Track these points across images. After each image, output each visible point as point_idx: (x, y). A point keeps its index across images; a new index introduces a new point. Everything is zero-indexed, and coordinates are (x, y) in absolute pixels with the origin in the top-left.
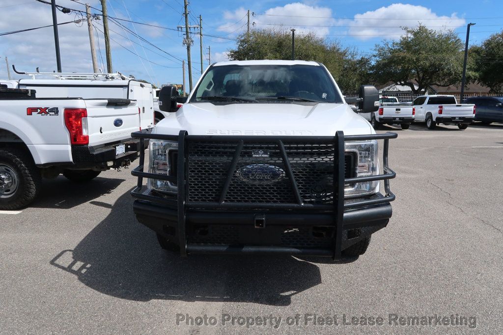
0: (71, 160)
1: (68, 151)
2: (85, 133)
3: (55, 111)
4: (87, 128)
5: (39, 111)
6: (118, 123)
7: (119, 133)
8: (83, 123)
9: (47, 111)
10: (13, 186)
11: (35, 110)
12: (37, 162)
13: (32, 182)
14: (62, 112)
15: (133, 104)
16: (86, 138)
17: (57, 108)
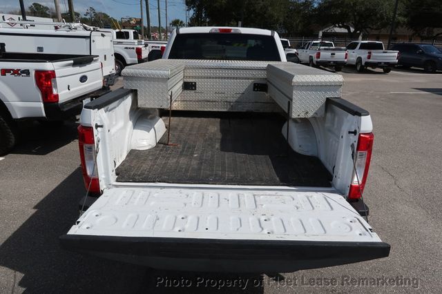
0: (44, 115)
1: (41, 108)
2: (55, 92)
3: (27, 72)
4: (56, 87)
5: (12, 72)
6: (83, 79)
7: (85, 88)
8: (53, 84)
9: (19, 72)
11: (8, 71)
12: (14, 117)
14: (33, 73)
15: (96, 60)
16: (57, 96)
17: (28, 70)
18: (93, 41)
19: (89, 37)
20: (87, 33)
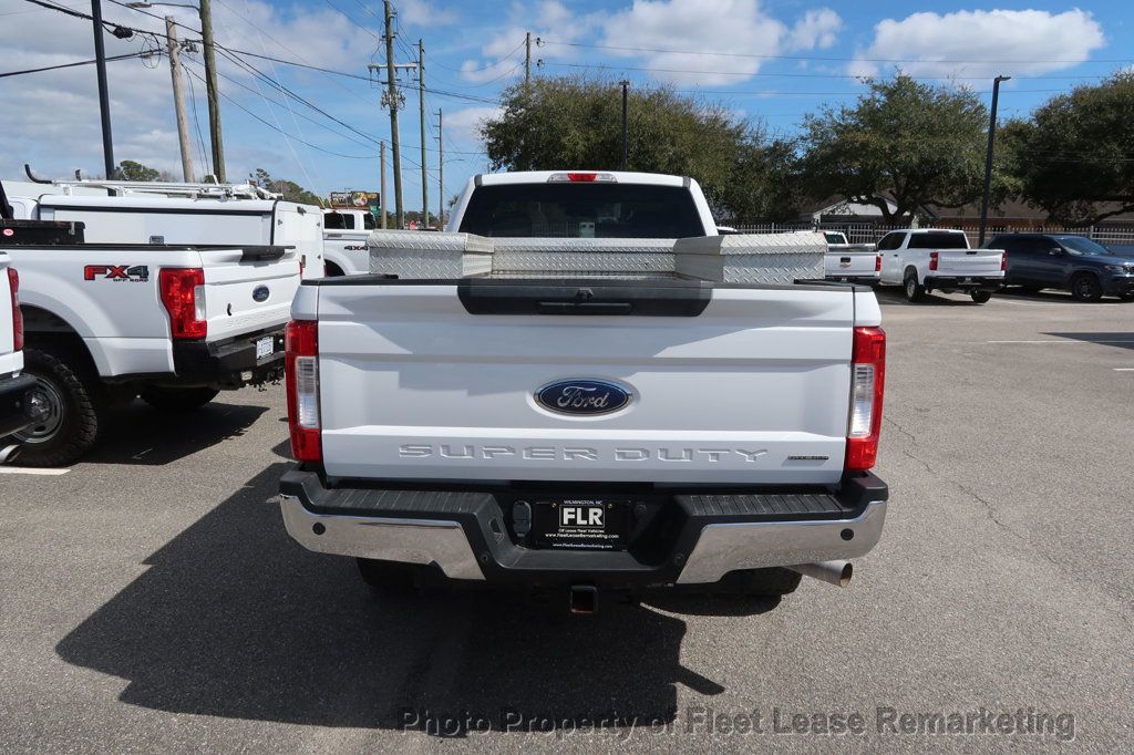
0: (172, 368)
1: (166, 351)
2: (199, 317)
3: (142, 272)
4: (203, 306)
5: (109, 272)
6: (261, 294)
7: (264, 314)
8: (197, 298)
9: (125, 272)
10: (51, 420)
11: (101, 269)
12: (102, 372)
13: (92, 413)
14: (154, 274)
15: (290, 255)
16: (203, 326)
17: (146, 268)
18: (280, 222)
19: (272, 213)
20: (267, 205)
